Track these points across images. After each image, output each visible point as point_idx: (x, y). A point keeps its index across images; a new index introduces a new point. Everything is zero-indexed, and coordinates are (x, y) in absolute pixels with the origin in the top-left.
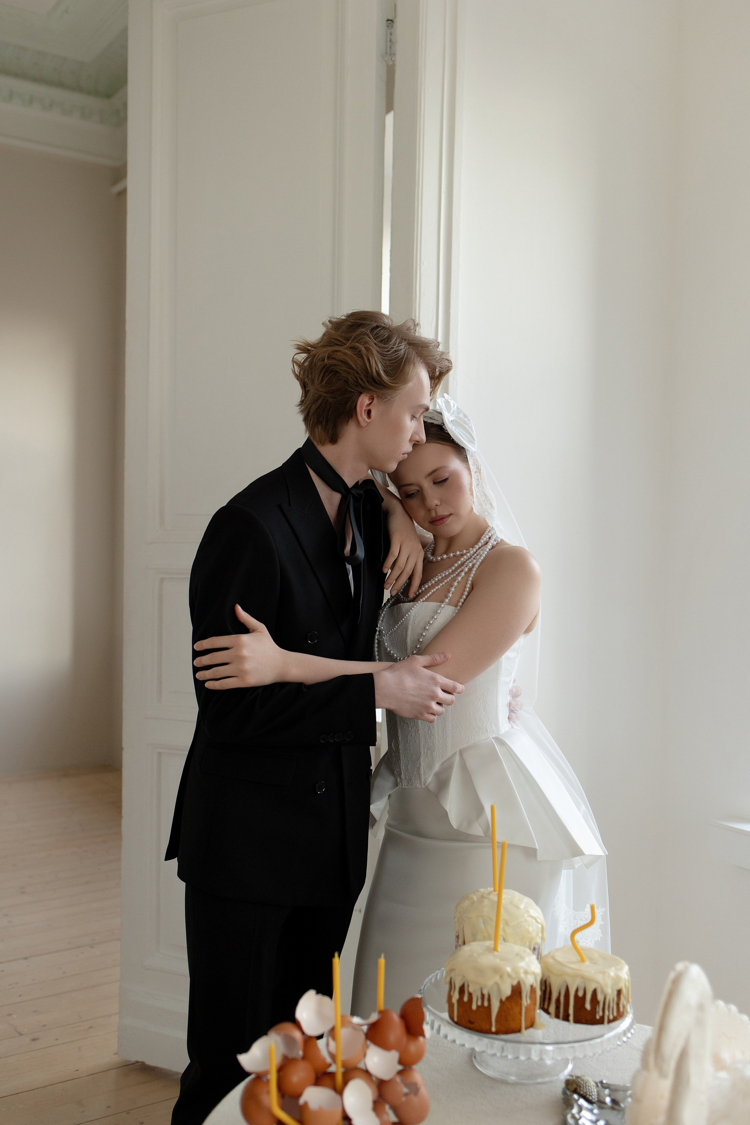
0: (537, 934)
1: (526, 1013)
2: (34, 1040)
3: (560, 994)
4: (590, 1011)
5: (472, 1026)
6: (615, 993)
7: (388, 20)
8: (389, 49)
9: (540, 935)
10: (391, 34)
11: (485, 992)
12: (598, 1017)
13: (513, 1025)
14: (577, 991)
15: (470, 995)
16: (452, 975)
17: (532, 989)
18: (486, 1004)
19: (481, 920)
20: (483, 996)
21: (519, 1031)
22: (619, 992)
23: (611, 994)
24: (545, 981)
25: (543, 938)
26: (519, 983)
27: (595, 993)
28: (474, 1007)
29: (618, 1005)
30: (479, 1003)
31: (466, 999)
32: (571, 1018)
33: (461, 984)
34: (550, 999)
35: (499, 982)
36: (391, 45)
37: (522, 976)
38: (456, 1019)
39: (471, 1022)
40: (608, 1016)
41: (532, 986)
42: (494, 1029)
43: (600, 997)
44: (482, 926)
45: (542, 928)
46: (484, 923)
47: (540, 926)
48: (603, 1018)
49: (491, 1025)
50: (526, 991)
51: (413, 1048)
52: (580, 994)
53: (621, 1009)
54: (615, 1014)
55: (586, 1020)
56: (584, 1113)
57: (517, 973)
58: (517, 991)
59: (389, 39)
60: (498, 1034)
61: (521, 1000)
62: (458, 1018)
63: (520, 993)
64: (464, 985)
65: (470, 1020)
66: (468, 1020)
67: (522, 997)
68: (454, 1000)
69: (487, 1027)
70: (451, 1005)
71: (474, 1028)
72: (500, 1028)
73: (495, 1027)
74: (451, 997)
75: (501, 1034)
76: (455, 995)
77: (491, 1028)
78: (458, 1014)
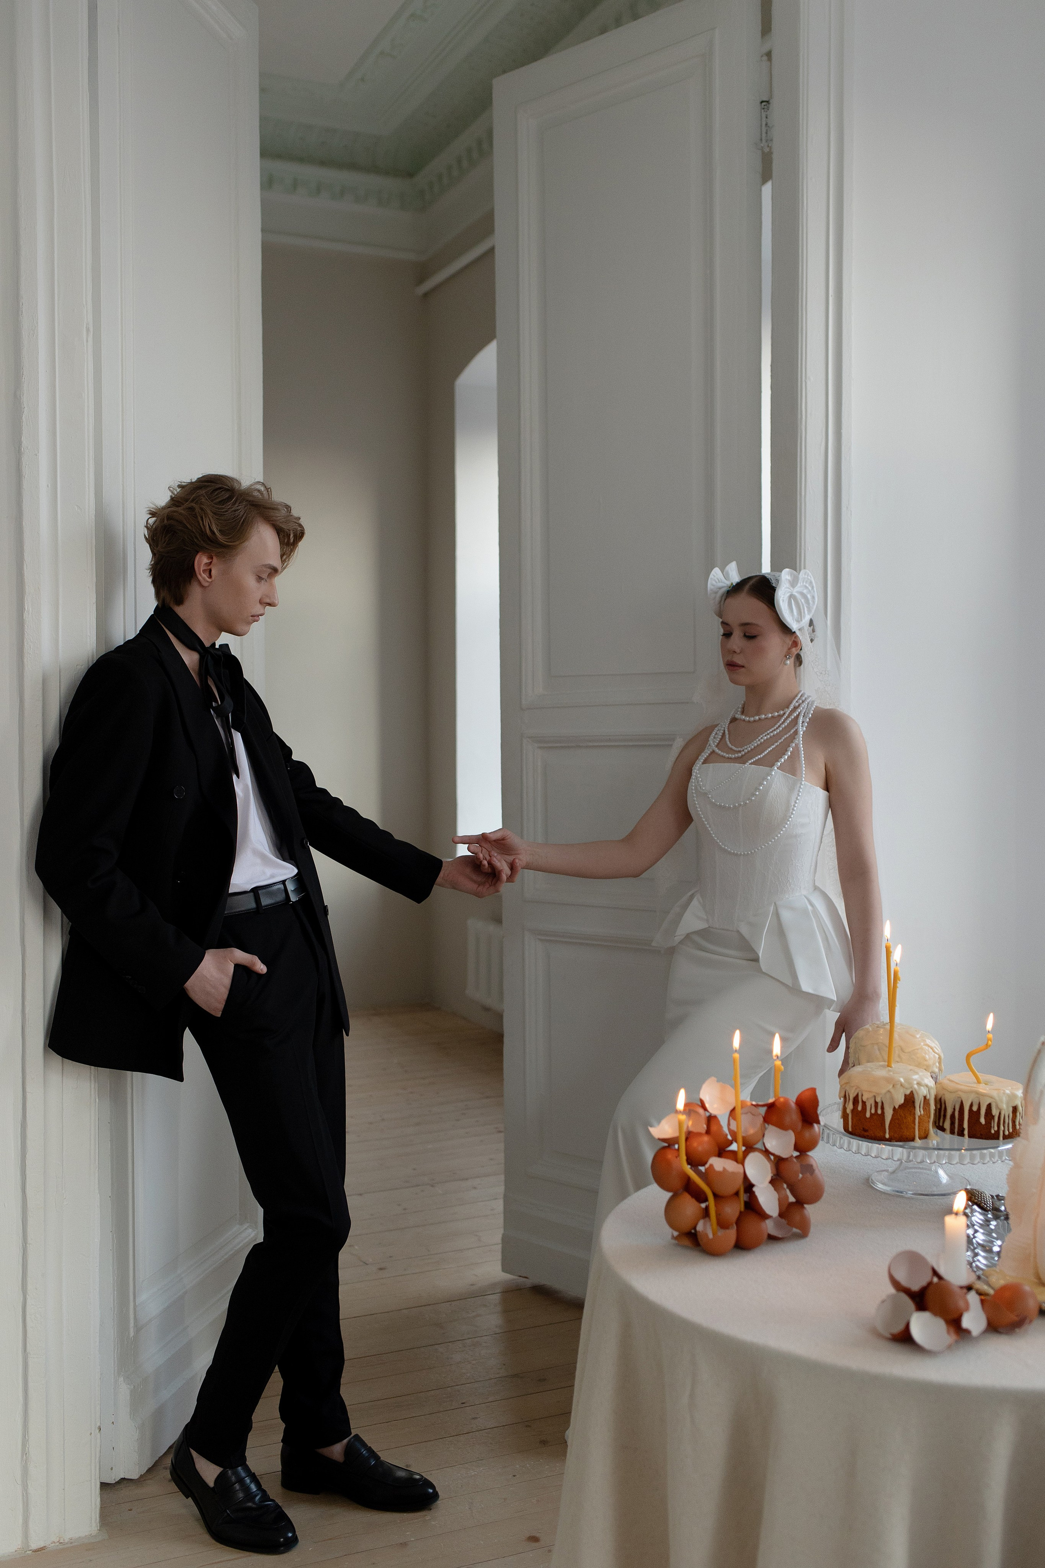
0: (934, 1064)
1: (919, 1123)
2: (381, 1269)
3: (954, 1109)
4: (985, 1124)
5: (866, 1134)
6: (1011, 1109)
7: (762, 102)
8: (764, 135)
9: (938, 1064)
10: (767, 118)
11: (878, 1100)
12: (993, 1132)
13: (907, 1133)
14: (971, 1105)
15: (864, 1103)
16: (847, 1088)
17: (926, 1100)
18: (879, 1112)
19: (876, 1047)
20: (876, 1103)
21: (913, 1140)
22: (1015, 1109)
23: (1007, 1111)
24: (940, 1099)
25: (940, 1070)
26: (912, 1092)
27: (989, 1107)
28: (868, 1115)
29: (1014, 1122)
30: (873, 1111)
31: (860, 1108)
32: (966, 1132)
33: (855, 1095)
34: (945, 1116)
35: (892, 1090)
36: (767, 130)
37: (916, 1086)
38: (850, 1130)
39: (865, 1130)
40: (1004, 1131)
41: (925, 1097)
42: (887, 1136)
43: (995, 1112)
44: (878, 1052)
45: (940, 1058)
46: (879, 1050)
47: (937, 1056)
48: (998, 1132)
49: (885, 1132)
50: (919, 1101)
51: (807, 1134)
52: (975, 1108)
53: (1018, 1127)
54: (1011, 1130)
55: (981, 1135)
56: (976, 1214)
57: (911, 1084)
58: (910, 1100)
59: (764, 123)
60: (890, 1141)
61: (915, 1110)
62: (852, 1128)
63: (914, 1102)
64: (857, 1095)
65: (863, 1129)
66: (862, 1129)
67: (914, 1107)
68: (848, 1111)
69: (881, 1133)
70: (846, 1116)
71: (868, 1136)
72: (894, 1135)
73: (889, 1134)
74: (845, 1109)
75: (894, 1141)
76: (850, 1106)
77: (885, 1135)
78: (852, 1124)
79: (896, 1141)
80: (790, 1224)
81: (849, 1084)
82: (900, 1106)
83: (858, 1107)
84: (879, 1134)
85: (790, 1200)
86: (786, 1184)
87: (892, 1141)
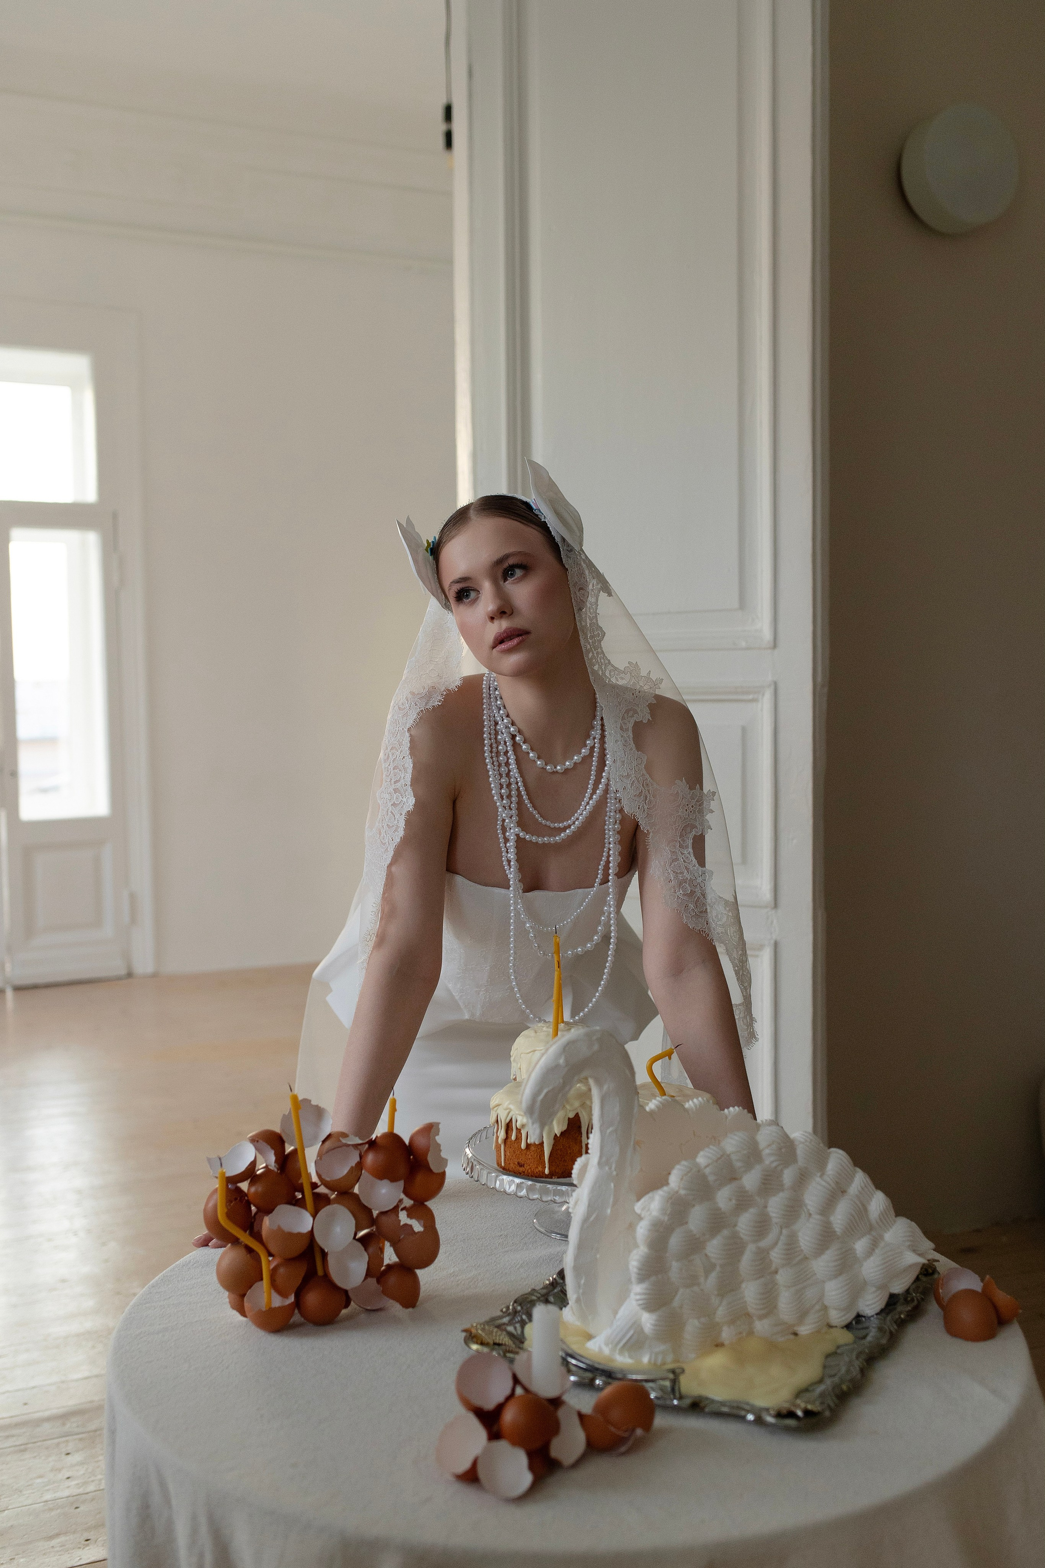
15: (519, 1131)
26: (577, 1115)
28: (525, 1145)
31: (513, 1137)
33: (509, 1121)
38: (503, 1165)
39: (521, 1166)
42: (547, 1171)
61: (581, 1137)
62: (505, 1162)
63: (580, 1127)
64: (511, 1120)
65: (518, 1163)
67: (581, 1133)
68: (500, 1141)
69: (540, 1169)
70: (498, 1147)
71: (524, 1172)
72: (555, 1170)
73: (549, 1169)
74: (497, 1137)
75: (556, 1177)
76: (502, 1134)
77: (545, 1170)
78: (505, 1158)
79: (558, 1178)
80: (385, 1292)
81: (501, 1106)
82: (562, 1133)
83: (511, 1136)
84: (537, 1170)
85: (390, 1262)
86: (389, 1241)
87: (553, 1177)
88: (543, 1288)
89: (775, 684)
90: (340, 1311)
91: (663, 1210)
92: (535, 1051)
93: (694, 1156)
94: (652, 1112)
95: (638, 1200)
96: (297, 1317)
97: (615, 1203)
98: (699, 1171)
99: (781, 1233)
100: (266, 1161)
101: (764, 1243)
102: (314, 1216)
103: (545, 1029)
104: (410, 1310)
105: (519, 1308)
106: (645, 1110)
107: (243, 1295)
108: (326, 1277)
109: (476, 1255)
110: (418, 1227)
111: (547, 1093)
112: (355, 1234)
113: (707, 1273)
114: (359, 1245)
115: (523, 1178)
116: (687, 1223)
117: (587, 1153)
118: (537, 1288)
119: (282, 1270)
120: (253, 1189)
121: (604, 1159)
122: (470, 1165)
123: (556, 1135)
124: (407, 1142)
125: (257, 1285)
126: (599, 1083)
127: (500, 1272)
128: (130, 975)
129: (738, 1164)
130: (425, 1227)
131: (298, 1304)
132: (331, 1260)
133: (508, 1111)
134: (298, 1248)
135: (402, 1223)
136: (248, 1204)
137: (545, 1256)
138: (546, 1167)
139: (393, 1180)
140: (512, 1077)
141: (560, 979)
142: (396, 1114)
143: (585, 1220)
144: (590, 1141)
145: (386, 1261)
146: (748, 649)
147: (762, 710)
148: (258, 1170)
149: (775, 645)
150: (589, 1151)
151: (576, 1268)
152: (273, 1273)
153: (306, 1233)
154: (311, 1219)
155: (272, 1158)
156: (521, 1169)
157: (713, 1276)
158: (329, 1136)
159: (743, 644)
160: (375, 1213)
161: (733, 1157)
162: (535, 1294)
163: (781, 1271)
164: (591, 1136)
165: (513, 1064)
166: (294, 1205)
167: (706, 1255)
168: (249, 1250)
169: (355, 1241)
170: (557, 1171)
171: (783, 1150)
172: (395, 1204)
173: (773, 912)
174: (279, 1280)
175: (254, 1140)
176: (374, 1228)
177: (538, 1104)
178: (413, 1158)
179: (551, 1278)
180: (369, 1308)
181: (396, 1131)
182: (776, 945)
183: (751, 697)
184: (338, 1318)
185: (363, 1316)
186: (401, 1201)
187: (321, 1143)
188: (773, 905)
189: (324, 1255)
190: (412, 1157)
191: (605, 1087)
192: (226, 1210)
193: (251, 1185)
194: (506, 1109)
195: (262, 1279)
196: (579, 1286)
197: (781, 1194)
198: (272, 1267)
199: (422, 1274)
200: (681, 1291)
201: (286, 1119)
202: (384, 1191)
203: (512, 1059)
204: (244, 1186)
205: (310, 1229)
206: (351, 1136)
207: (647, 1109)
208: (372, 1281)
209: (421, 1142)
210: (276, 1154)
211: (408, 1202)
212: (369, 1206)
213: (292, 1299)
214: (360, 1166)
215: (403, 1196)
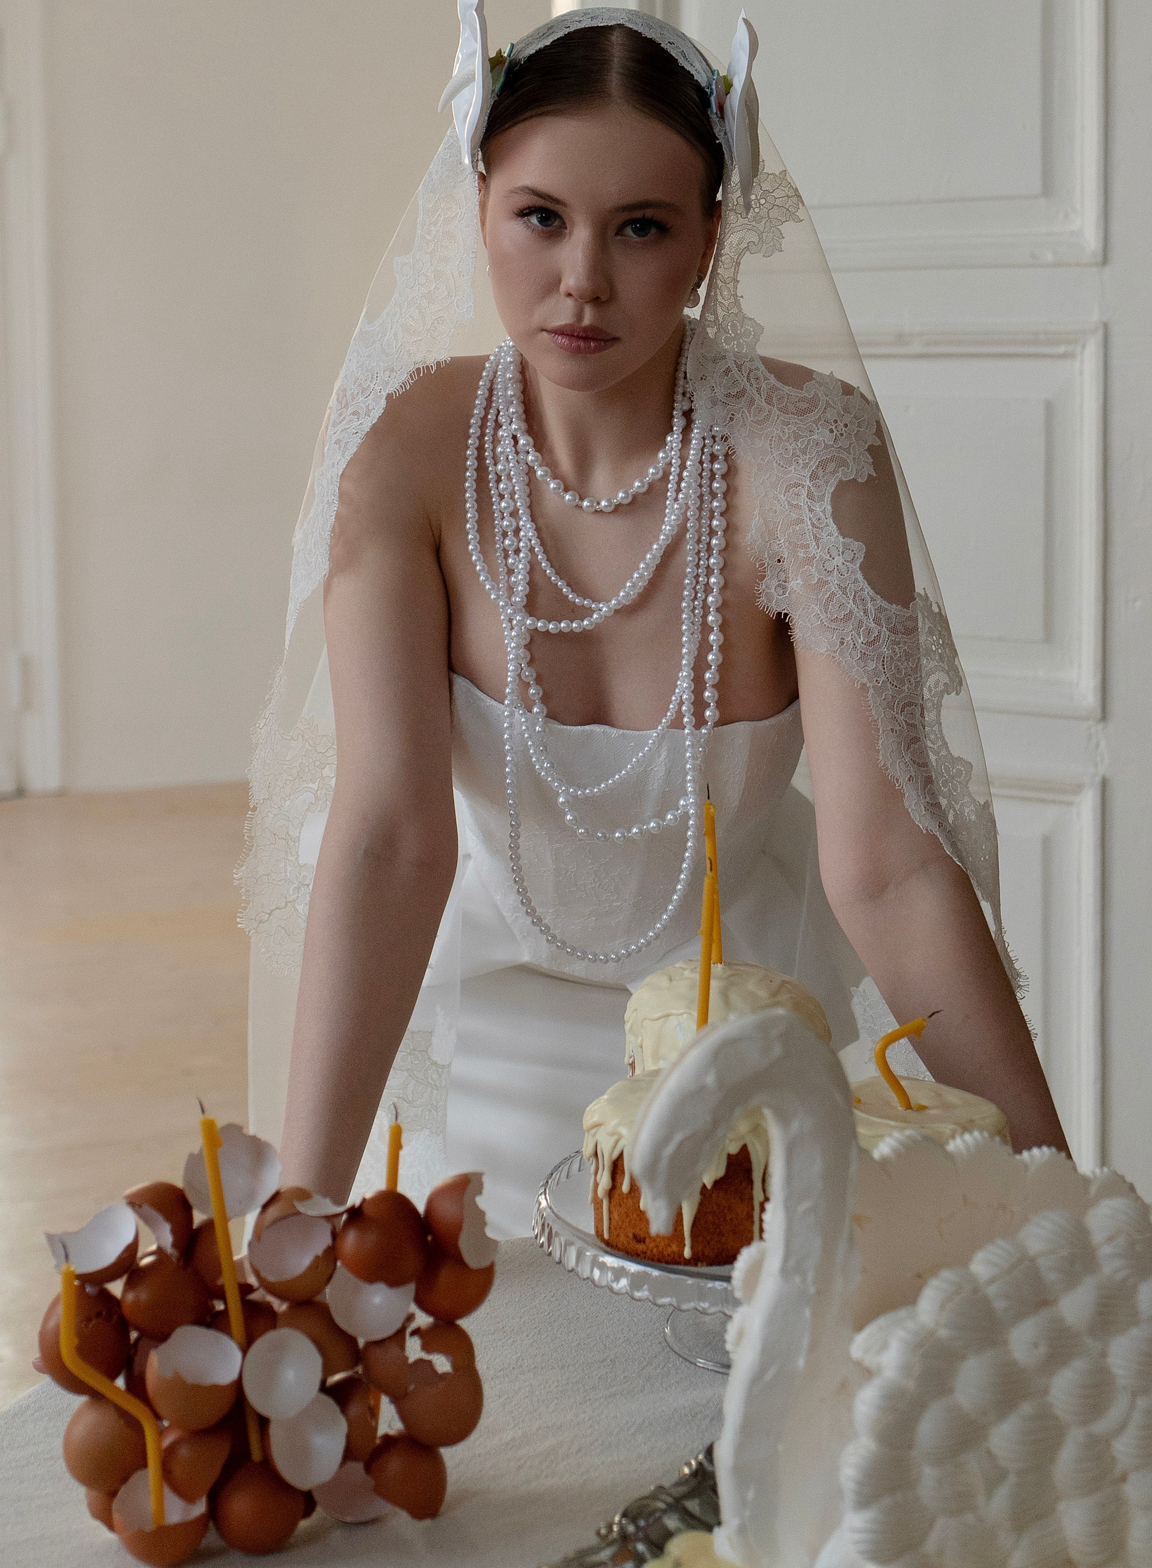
26: (744, 1149)
31: (625, 1187)
33: (615, 1157)
38: (606, 1236)
39: (639, 1241)
42: (687, 1253)
49: (681, 1245)
60: (696, 1265)
61: (752, 1188)
62: (610, 1232)
63: (749, 1171)
64: (621, 1155)
65: (635, 1236)
66: (631, 1235)
67: (751, 1182)
68: (601, 1192)
69: (674, 1247)
70: (597, 1203)
71: (645, 1253)
72: (703, 1252)
73: (692, 1248)
74: (596, 1185)
75: (705, 1264)
76: (604, 1181)
77: (683, 1251)
78: (610, 1224)
79: (710, 1264)
80: (381, 1491)
81: (602, 1127)
82: (717, 1183)
83: (621, 1184)
84: (669, 1250)
85: (392, 1432)
86: (387, 1393)
87: (699, 1264)
88: (678, 1484)
89: (1106, 327)
90: (294, 1524)
91: (906, 1369)
92: (668, 1016)
93: (964, 1261)
94: (884, 1162)
95: (859, 1327)
96: (212, 1538)
97: (813, 1346)
98: (975, 1291)
99: (1133, 1406)
100: (158, 1239)
101: (1101, 1427)
102: (245, 1349)
103: (687, 973)
104: (428, 1522)
105: (631, 1529)
106: (872, 1158)
107: (113, 1494)
108: (267, 1466)
109: (556, 1401)
110: (442, 1364)
111: (681, 1144)
112: (323, 1382)
113: (991, 1486)
114: (329, 1402)
115: (645, 1265)
116: (951, 1391)
117: (761, 1238)
118: (667, 1484)
119: (184, 1452)
120: (130, 1296)
121: (792, 1262)
122: (547, 1231)
123: (704, 1186)
124: (421, 1208)
125: (137, 1476)
126: (784, 1118)
127: (600, 1442)
128: (20, 792)
129: (1051, 1277)
130: (454, 1366)
131: (214, 1514)
132: (276, 1433)
133: (615, 1137)
134: (212, 1413)
135: (411, 1360)
136: (124, 1326)
137: (684, 1407)
138: (685, 1245)
139: (394, 1282)
140: (627, 1060)
141: (714, 891)
142: (402, 1153)
143: (757, 1378)
144: (766, 1217)
145: (383, 1429)
146: (1057, 265)
147: (1081, 373)
148: (142, 1258)
149: (1105, 259)
150: (765, 1236)
151: (738, 1470)
152: (168, 1457)
153: (227, 1386)
154: (238, 1355)
155: (167, 1239)
156: (640, 1247)
157: (1003, 1494)
158: (275, 1197)
159: (1049, 257)
160: (361, 1342)
161: (1042, 1262)
162: (664, 1497)
163: (1133, 1478)
164: (768, 1206)
165: (630, 1038)
166: (209, 1325)
167: (989, 1452)
168: (123, 1414)
169: (324, 1398)
170: (706, 1252)
171: (1138, 1248)
172: (398, 1325)
173: (1100, 726)
174: (178, 1471)
175: (135, 1202)
176: (360, 1369)
177: (664, 1163)
178: (432, 1240)
179: (693, 1462)
180: (349, 1519)
181: (403, 1188)
182: (1104, 785)
183: (1062, 349)
184: (292, 1540)
185: (337, 1535)
186: (410, 1318)
187: (258, 1210)
188: (1099, 714)
189: (264, 1422)
190: (429, 1238)
191: (795, 1126)
192: (76, 1341)
193: (129, 1285)
194: (612, 1134)
195: (145, 1465)
196: (743, 1502)
197: (1134, 1332)
198: (167, 1442)
199: (450, 1455)
200: (941, 1522)
201: (193, 1162)
202: (377, 1300)
203: (627, 1027)
204: (116, 1288)
205: (234, 1376)
206: (317, 1198)
207: (876, 1155)
208: (357, 1468)
209: (447, 1210)
210: (174, 1232)
211: (423, 1320)
212: (350, 1331)
213: (200, 1508)
214: (332, 1254)
215: (413, 1308)
